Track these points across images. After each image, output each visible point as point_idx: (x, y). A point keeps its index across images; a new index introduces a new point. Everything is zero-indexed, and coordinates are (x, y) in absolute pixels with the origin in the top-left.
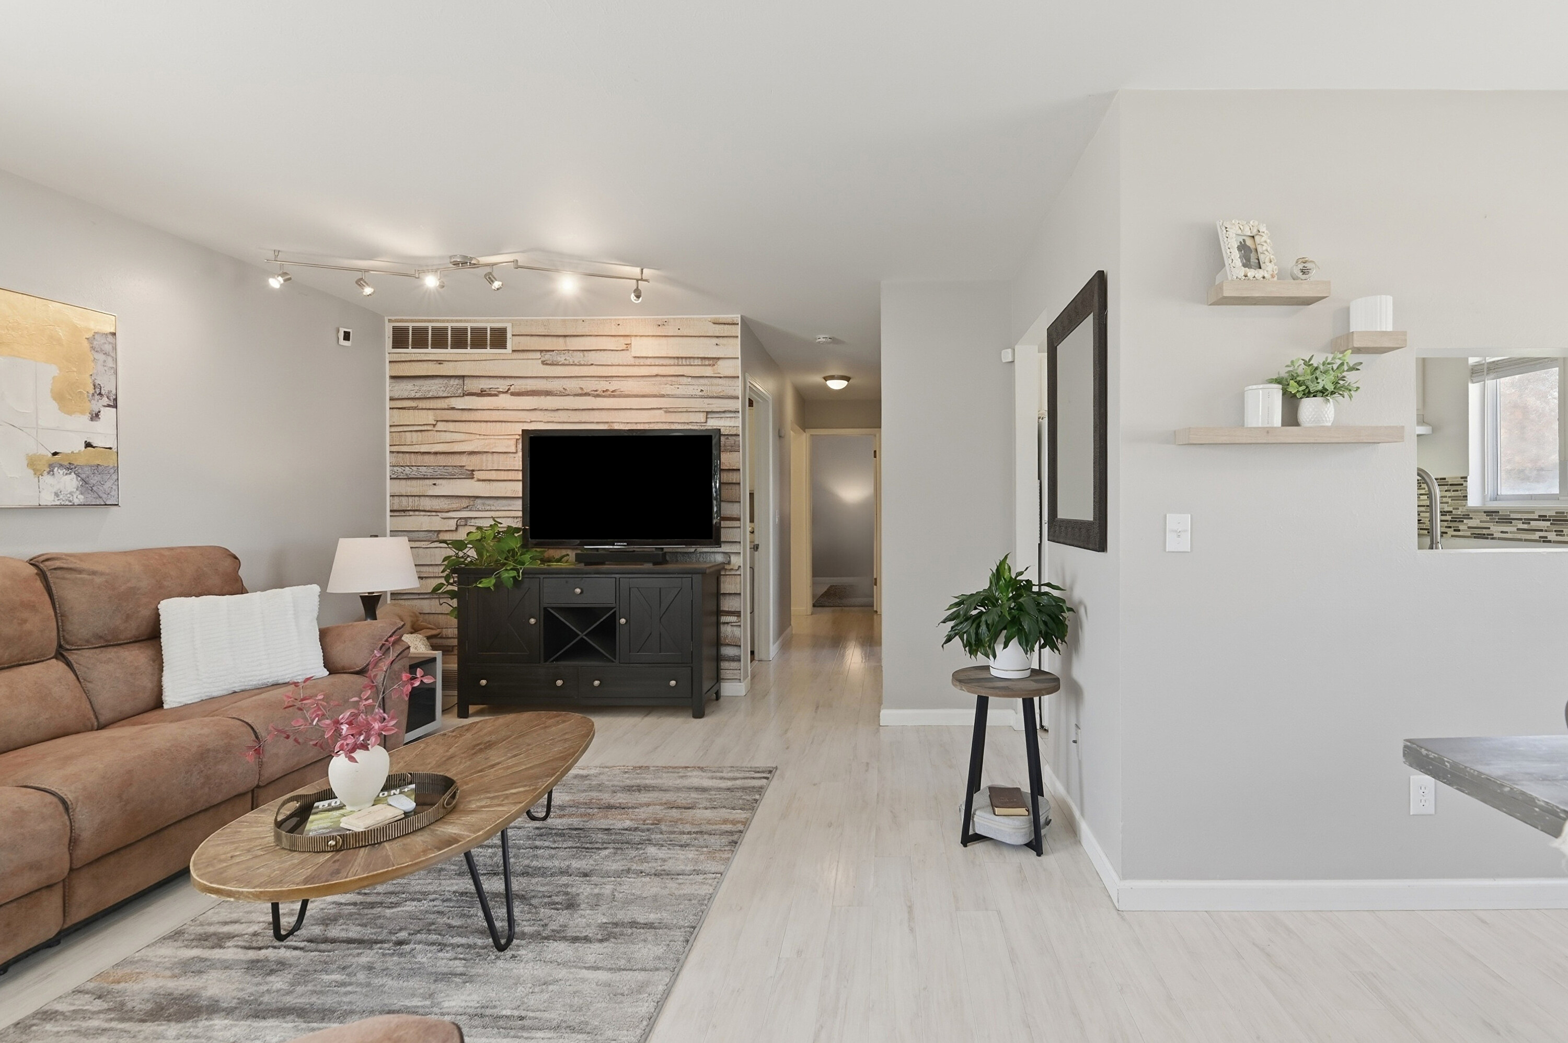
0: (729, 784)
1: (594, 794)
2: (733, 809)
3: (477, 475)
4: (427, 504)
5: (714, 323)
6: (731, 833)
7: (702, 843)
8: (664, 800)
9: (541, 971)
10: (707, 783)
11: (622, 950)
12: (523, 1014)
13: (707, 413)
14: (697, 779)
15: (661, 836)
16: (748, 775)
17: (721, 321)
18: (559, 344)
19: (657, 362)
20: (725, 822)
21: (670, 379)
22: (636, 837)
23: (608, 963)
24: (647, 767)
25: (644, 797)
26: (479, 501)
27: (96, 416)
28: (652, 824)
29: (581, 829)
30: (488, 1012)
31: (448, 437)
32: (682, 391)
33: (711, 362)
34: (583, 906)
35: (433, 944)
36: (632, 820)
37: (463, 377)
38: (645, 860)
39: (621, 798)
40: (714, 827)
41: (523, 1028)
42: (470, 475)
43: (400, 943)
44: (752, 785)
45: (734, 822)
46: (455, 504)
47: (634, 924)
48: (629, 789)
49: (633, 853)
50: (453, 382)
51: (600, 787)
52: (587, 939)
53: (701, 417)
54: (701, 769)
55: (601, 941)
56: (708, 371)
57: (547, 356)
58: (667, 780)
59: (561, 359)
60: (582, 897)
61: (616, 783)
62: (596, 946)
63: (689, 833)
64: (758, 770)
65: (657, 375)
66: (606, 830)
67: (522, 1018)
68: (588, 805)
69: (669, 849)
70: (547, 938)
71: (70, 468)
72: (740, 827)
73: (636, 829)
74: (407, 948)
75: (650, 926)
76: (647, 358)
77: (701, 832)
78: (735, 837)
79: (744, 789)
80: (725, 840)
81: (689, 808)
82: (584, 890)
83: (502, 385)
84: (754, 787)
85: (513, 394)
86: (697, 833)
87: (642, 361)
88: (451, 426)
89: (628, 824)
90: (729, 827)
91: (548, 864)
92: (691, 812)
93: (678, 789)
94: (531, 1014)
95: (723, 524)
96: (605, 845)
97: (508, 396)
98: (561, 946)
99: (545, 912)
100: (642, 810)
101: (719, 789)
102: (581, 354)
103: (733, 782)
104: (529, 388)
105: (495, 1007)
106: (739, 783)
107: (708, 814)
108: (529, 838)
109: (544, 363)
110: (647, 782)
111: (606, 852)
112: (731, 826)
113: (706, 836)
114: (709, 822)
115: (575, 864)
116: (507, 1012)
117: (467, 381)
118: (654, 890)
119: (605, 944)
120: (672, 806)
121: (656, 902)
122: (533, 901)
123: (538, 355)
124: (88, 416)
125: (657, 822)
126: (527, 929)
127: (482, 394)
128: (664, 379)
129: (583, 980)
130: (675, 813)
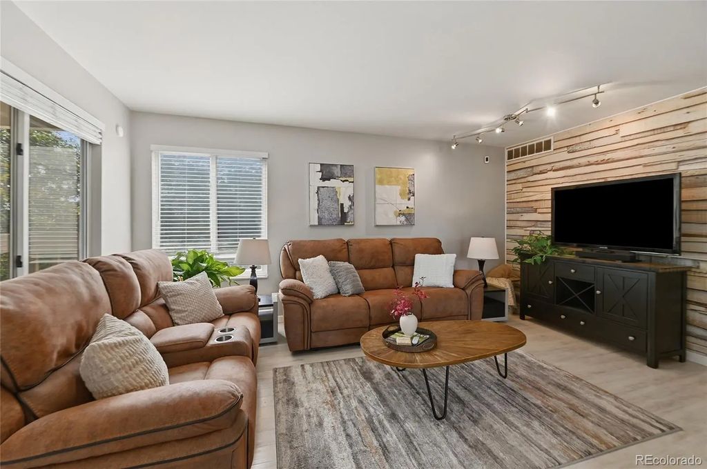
0: (626, 417)
1: (538, 379)
2: (612, 434)
3: (539, 210)
4: (519, 224)
5: (686, 98)
6: (593, 446)
7: (568, 438)
8: (571, 402)
9: (439, 439)
10: (610, 408)
11: (472, 457)
12: (418, 449)
13: (679, 162)
14: (606, 403)
15: (549, 420)
16: (648, 420)
17: (691, 95)
18: (577, 140)
19: (638, 136)
20: (596, 437)
21: (647, 145)
22: (535, 411)
23: (462, 458)
24: (581, 380)
25: (561, 394)
26: (539, 223)
27: (409, 199)
28: (551, 411)
29: (514, 391)
30: (412, 438)
31: (527, 194)
32: (657, 150)
33: (682, 126)
34: (480, 426)
35: (424, 400)
36: (542, 402)
37: (533, 167)
38: (528, 425)
39: (550, 388)
40: (585, 435)
41: (413, 454)
42: (535, 211)
43: (418, 393)
44: (644, 428)
45: (601, 441)
46: (530, 224)
47: (490, 452)
48: (559, 386)
49: (526, 418)
50: (529, 170)
51: (543, 377)
52: (466, 440)
53: (673, 166)
54: (616, 398)
55: (470, 446)
56: (680, 133)
57: (571, 148)
58: (585, 393)
59: (578, 148)
60: (484, 421)
61: (555, 379)
62: (466, 447)
63: (566, 429)
64: (662, 421)
65: (637, 145)
66: (525, 398)
67: (416, 449)
68: (530, 382)
69: (545, 429)
70: (454, 428)
71: (403, 214)
72: (603, 447)
73: (539, 408)
74: (418, 396)
75: (495, 458)
76: (630, 135)
77: (574, 433)
78: (592, 451)
79: (634, 426)
80: (585, 447)
81: (582, 416)
82: (489, 418)
83: (549, 167)
84: (643, 430)
85: (554, 171)
86: (570, 431)
87: (626, 138)
88: (529, 189)
89: (539, 402)
90: (595, 442)
91: (487, 398)
92: (580, 418)
93: (586, 401)
94: (420, 452)
95: (683, 239)
96: (517, 406)
97: (552, 172)
98: (455, 434)
99: (465, 416)
100: (554, 400)
101: (616, 417)
102: (589, 143)
103: (631, 418)
104: (561, 166)
105: (415, 438)
106: (635, 421)
107: (589, 425)
108: (491, 382)
109: (569, 152)
110: (573, 387)
111: (514, 409)
112: (598, 442)
113: (574, 437)
114: (586, 431)
115: (496, 405)
116: (415, 443)
117: (534, 168)
118: (514, 443)
119: (469, 449)
120: (572, 407)
121: (510, 450)
122: (467, 409)
123: (566, 149)
124: (407, 200)
125: (555, 411)
126: (453, 419)
127: (541, 173)
128: (643, 146)
129: (447, 455)
130: (569, 413)
